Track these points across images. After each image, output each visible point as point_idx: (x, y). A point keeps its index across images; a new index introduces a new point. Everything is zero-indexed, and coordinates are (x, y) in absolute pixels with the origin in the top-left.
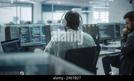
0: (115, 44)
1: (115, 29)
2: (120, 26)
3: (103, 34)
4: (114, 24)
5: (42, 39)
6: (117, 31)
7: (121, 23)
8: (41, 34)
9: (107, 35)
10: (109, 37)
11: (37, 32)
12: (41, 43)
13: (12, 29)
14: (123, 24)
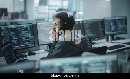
0: (101, 43)
1: (100, 27)
2: (105, 22)
3: (89, 32)
4: (99, 20)
5: (31, 41)
6: (102, 28)
7: (105, 19)
8: (30, 35)
9: (93, 34)
10: (94, 35)
11: (26, 35)
12: (30, 45)
13: (3, 31)
14: (108, 20)
